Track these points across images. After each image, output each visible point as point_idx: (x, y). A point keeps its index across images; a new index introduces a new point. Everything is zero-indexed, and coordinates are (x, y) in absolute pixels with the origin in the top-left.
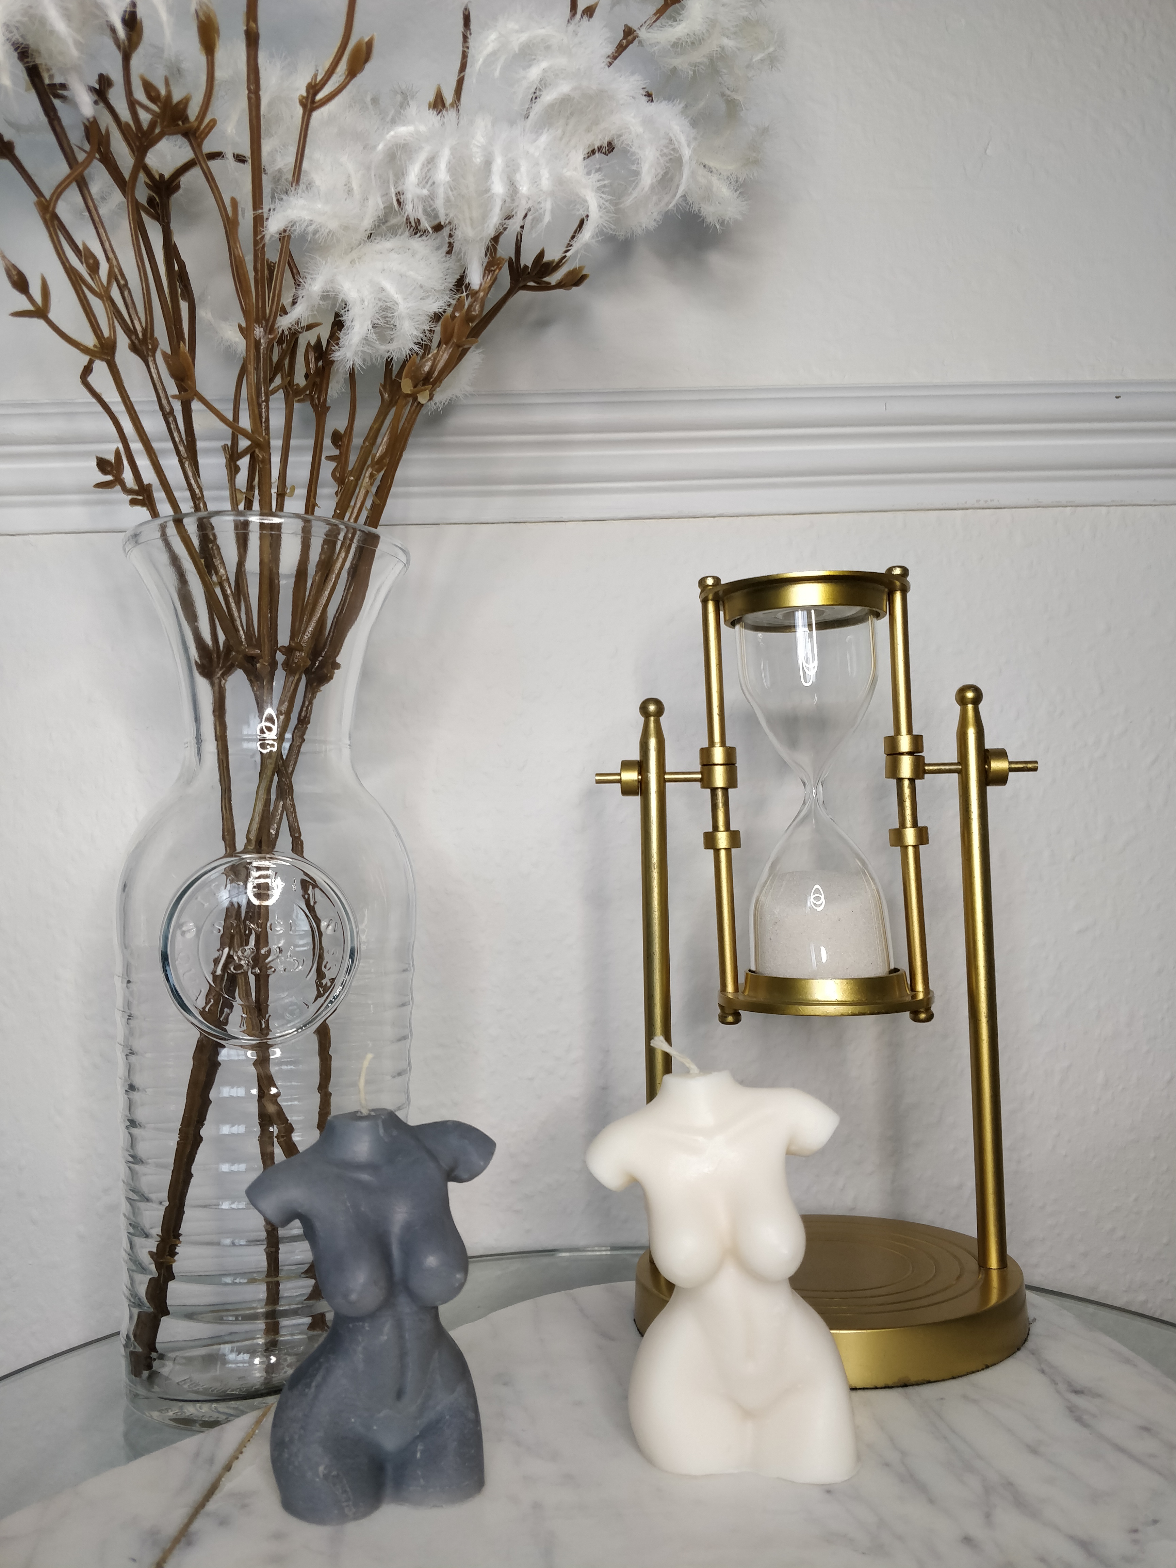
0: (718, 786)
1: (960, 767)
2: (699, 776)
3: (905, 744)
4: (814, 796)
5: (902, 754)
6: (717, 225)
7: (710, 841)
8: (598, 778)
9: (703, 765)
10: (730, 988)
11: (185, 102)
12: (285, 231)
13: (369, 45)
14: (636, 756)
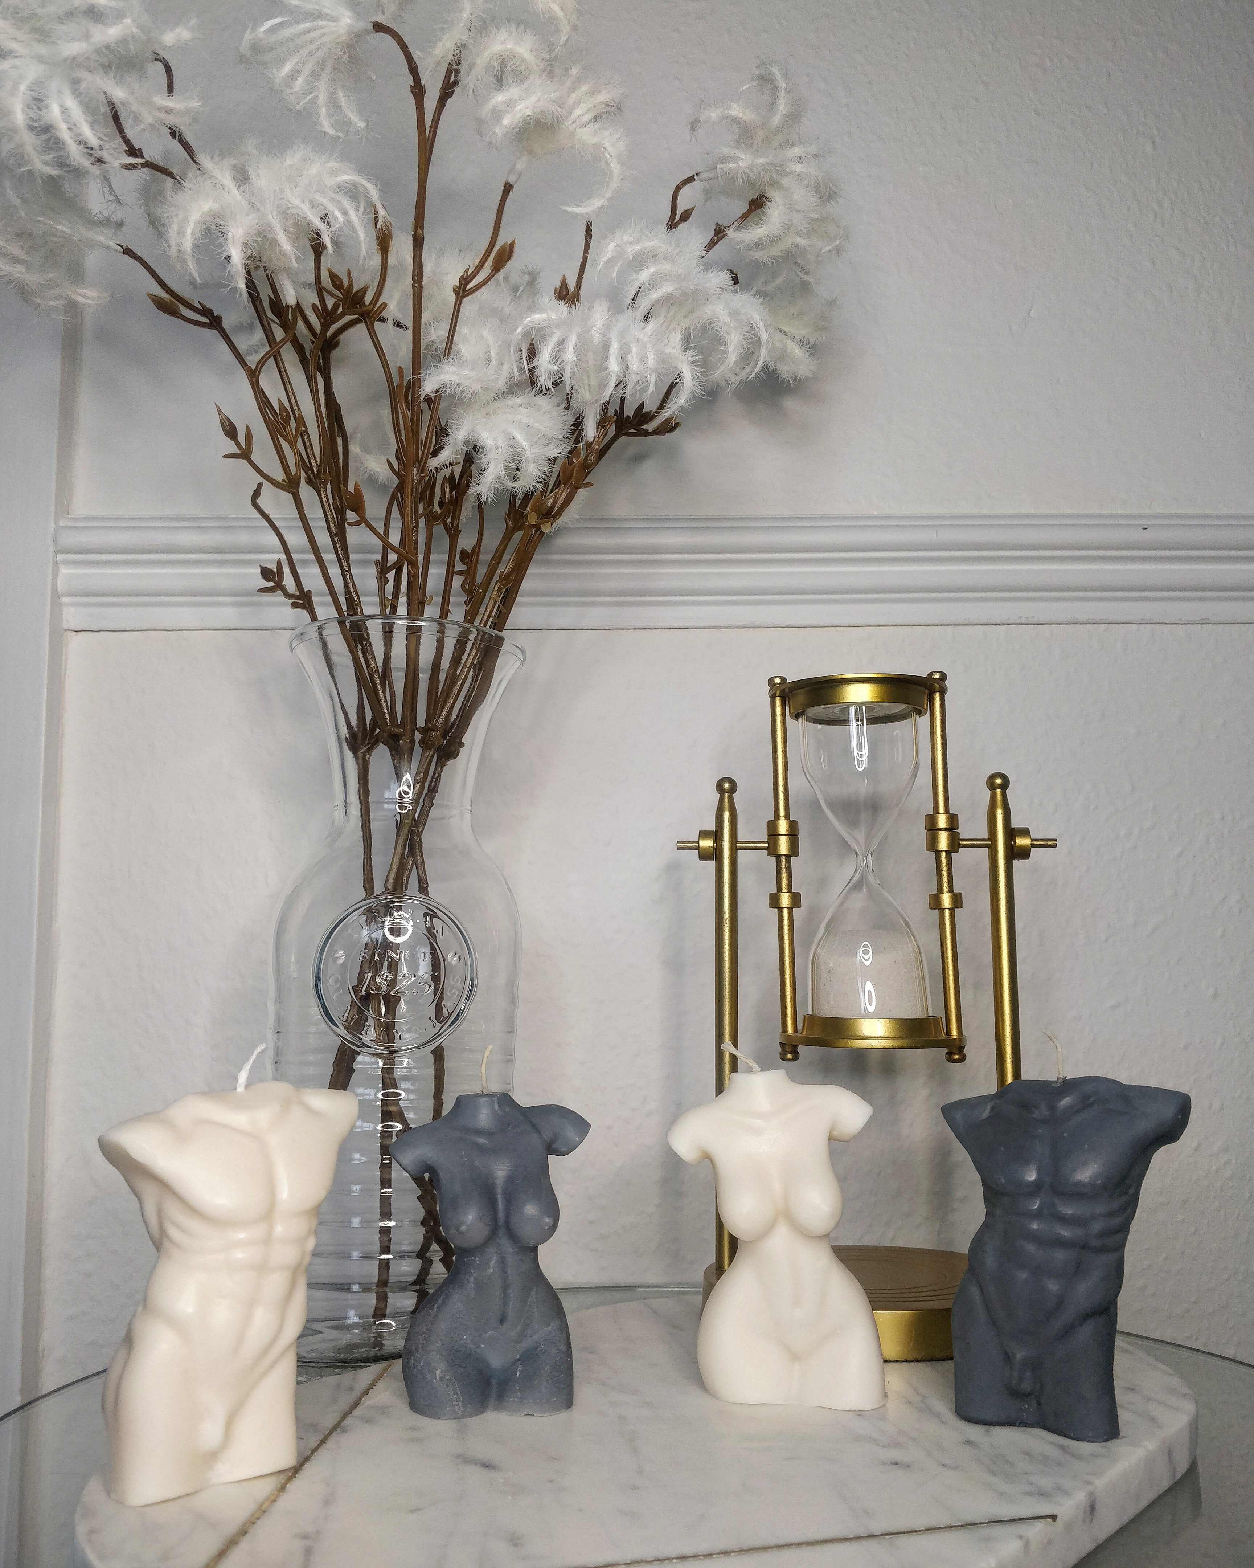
0: (783, 853)
1: (990, 843)
2: (767, 845)
3: (942, 821)
4: (865, 863)
5: (940, 829)
6: (790, 380)
7: (774, 901)
8: (678, 844)
9: (769, 836)
10: (790, 1030)
11: (364, 291)
12: (437, 391)
13: (512, 246)
14: (711, 826)
